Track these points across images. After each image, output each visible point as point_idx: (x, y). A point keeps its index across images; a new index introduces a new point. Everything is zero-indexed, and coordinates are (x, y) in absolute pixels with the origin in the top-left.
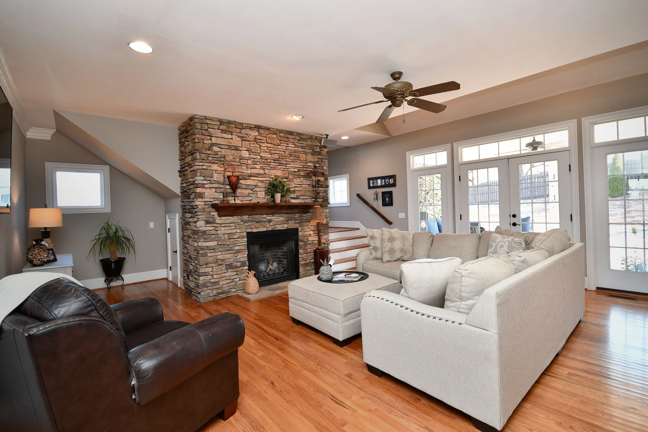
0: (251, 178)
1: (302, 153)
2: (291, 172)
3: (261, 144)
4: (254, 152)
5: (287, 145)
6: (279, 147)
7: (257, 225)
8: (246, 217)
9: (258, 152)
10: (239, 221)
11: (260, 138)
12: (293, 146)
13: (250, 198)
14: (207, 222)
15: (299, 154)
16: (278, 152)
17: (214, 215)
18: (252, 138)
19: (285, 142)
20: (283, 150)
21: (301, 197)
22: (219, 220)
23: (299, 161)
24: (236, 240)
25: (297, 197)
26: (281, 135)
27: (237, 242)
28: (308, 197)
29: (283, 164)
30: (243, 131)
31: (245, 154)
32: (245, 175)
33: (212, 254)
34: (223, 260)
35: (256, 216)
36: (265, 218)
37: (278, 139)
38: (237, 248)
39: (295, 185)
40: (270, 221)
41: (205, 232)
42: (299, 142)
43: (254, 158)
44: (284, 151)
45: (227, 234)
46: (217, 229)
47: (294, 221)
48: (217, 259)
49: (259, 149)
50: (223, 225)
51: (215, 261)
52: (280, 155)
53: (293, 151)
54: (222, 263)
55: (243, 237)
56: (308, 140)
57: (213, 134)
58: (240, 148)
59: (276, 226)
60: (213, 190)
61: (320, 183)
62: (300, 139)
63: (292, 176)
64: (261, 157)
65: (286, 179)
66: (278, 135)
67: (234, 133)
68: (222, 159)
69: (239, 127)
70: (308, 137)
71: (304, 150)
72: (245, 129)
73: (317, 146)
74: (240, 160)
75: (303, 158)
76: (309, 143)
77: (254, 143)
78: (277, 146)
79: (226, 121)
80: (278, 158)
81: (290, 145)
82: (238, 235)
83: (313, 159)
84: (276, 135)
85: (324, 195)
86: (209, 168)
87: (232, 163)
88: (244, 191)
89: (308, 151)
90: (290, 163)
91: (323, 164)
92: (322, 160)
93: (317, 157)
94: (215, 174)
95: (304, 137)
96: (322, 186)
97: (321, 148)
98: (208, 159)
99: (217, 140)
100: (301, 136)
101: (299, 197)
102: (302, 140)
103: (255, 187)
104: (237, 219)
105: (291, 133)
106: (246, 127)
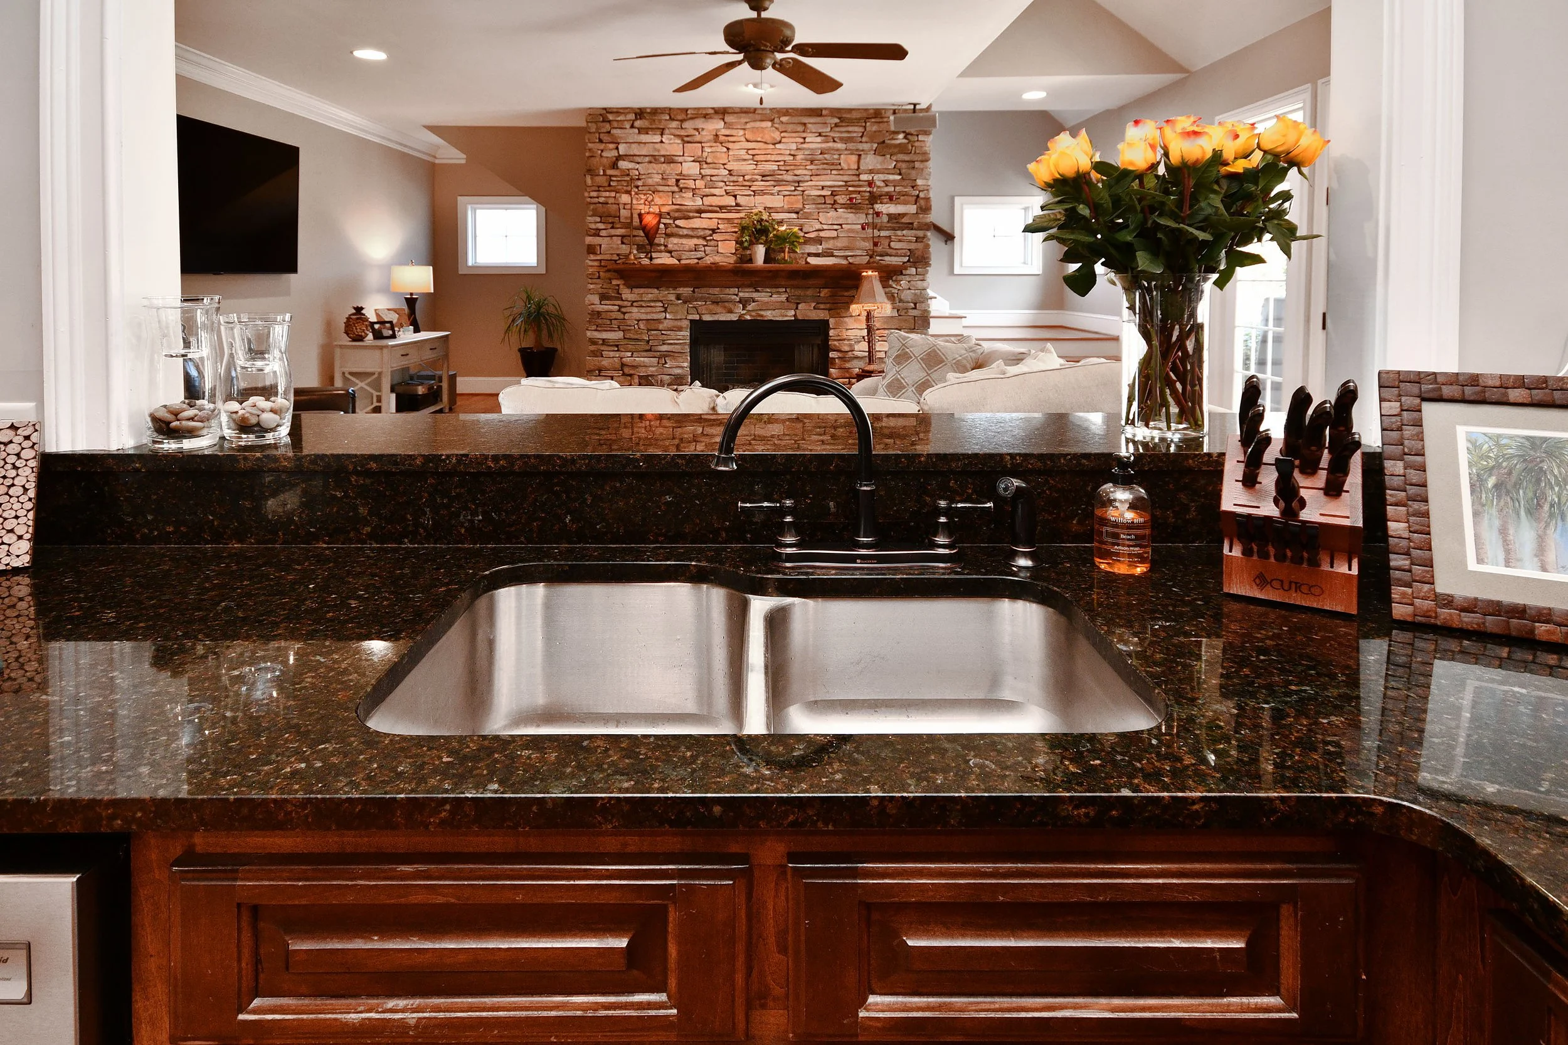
0: (703, 215)
1: (848, 152)
2: (810, 197)
3: (730, 145)
4: (712, 162)
5: (802, 140)
6: (778, 146)
7: (714, 307)
8: (686, 291)
9: (722, 162)
10: (674, 298)
11: (728, 132)
12: (819, 139)
13: (700, 254)
14: (603, 297)
15: (836, 157)
16: (773, 158)
17: (618, 285)
18: (706, 135)
19: (793, 135)
20: (788, 152)
21: (837, 253)
22: (627, 294)
23: (835, 172)
24: (663, 334)
25: (824, 252)
26: (784, 119)
27: (665, 337)
28: (859, 253)
29: (785, 183)
30: (686, 125)
31: (691, 169)
32: (688, 210)
33: (612, 354)
34: (634, 367)
35: (711, 291)
36: (737, 295)
37: (778, 129)
38: (664, 348)
39: (818, 226)
40: (744, 302)
41: (599, 313)
42: (837, 129)
43: (711, 176)
44: (792, 153)
45: (644, 322)
46: (623, 310)
48: (623, 365)
49: (723, 155)
50: (635, 304)
51: (618, 366)
52: (782, 163)
53: (817, 152)
54: (631, 372)
55: (680, 329)
56: (866, 123)
57: (621, 138)
58: (680, 159)
59: (762, 313)
60: (618, 240)
61: (904, 220)
62: (841, 121)
63: (814, 206)
64: (730, 171)
65: (797, 213)
66: (776, 120)
67: (667, 131)
68: (640, 183)
69: (680, 117)
70: (865, 115)
71: (851, 146)
72: (692, 118)
73: (898, 133)
74: (678, 181)
75: (849, 165)
76: (871, 127)
77: (714, 144)
78: (774, 144)
79: (648, 111)
80: (774, 171)
81: (807, 140)
82: (666, 324)
83: (881, 164)
84: (772, 120)
85: (913, 246)
86: (611, 201)
87: (661, 188)
88: (684, 241)
89: (866, 146)
90: (808, 178)
91: (913, 172)
92: (912, 164)
93: (894, 158)
94: (622, 211)
95: (855, 115)
96: (910, 226)
97: (909, 137)
98: (610, 185)
99: (629, 147)
100: (844, 116)
101: (831, 253)
102: (846, 124)
103: (711, 232)
104: (669, 293)
105: (815, 112)
106: (694, 116)
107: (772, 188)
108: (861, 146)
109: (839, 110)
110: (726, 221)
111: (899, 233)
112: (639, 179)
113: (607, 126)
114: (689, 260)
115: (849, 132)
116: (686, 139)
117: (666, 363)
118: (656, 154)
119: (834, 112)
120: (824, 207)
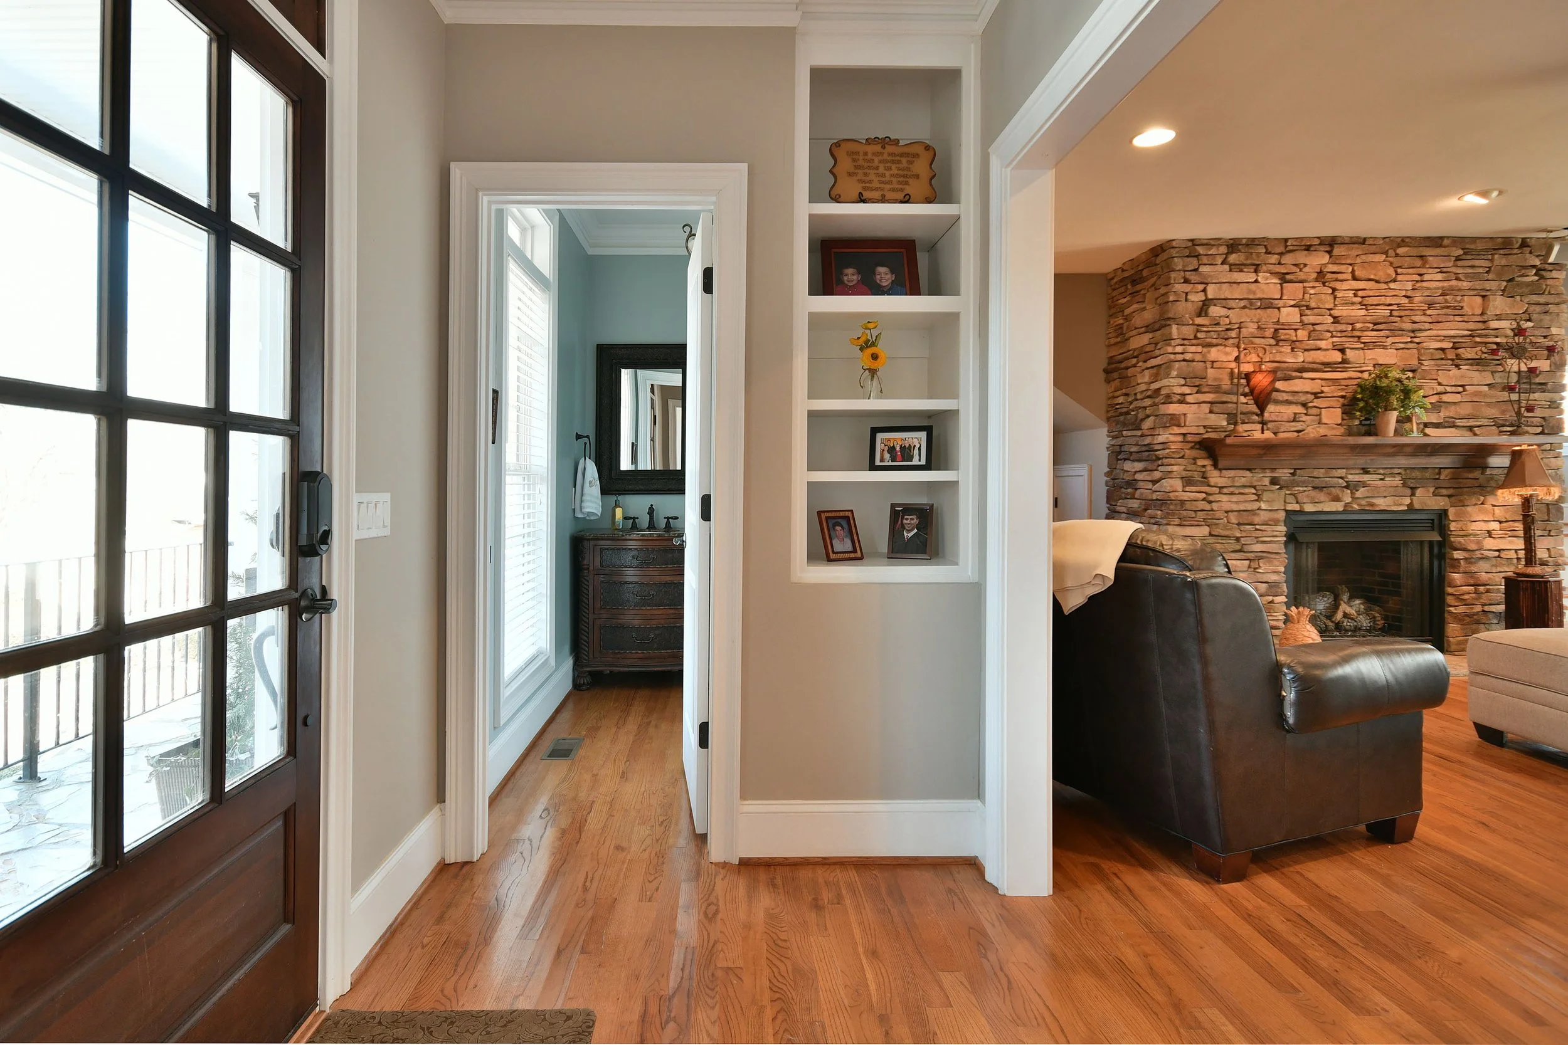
0: (1305, 375)
1: (1472, 293)
2: (1428, 351)
3: (1338, 285)
4: (1316, 307)
5: (1418, 278)
6: (1392, 285)
7: (1317, 494)
8: (1283, 474)
9: (1327, 306)
10: (1267, 482)
11: (1335, 268)
12: (1440, 276)
13: (1298, 426)
14: (1188, 482)
15: (1459, 298)
16: (1389, 301)
17: (1204, 466)
18: (1310, 273)
19: (1411, 271)
20: (1403, 293)
21: (1460, 422)
22: (1215, 478)
23: (1458, 318)
24: (1257, 530)
26: (1400, 251)
28: (1485, 422)
30: (1288, 259)
31: (1290, 315)
32: (1288, 369)
35: (1314, 473)
36: (1343, 478)
37: (1391, 264)
38: (1258, 547)
39: (1438, 388)
40: (1353, 487)
41: (1183, 502)
42: (1460, 263)
43: (1314, 324)
44: (1409, 294)
45: (1236, 513)
46: (1211, 498)
49: (1328, 297)
50: (1225, 490)
52: (1395, 307)
53: (1437, 293)
55: (1276, 522)
56: (1492, 254)
57: (1210, 276)
58: (1278, 303)
59: (1374, 501)
60: (1206, 408)
61: (1536, 380)
63: (1433, 362)
64: (1334, 318)
65: (1413, 371)
66: (1391, 253)
67: (1264, 268)
69: (1278, 250)
70: (1490, 245)
71: (1478, 285)
72: (1292, 251)
73: (1530, 268)
74: (1276, 330)
75: (1473, 308)
76: (1499, 260)
77: (1317, 284)
78: (1388, 283)
79: (1244, 241)
80: (1385, 317)
81: (1427, 277)
82: (1264, 516)
83: (1510, 307)
84: (1386, 253)
86: (1198, 357)
88: (1283, 408)
89: (1493, 285)
90: (1427, 326)
91: (1547, 318)
92: (1546, 308)
93: (1526, 300)
94: (1210, 371)
95: (1480, 246)
97: (1542, 273)
98: (1196, 338)
99: (1220, 289)
100: (1467, 246)
101: (1454, 422)
102: (1473, 257)
103: (1313, 397)
104: (1263, 476)
105: (1436, 242)
106: (1295, 248)
107: (1385, 339)
108: (1487, 285)
109: (1463, 239)
110: (1330, 383)
111: (1531, 396)
112: (1231, 329)
113: (1194, 261)
114: (1287, 433)
115: (1472, 267)
116: (1282, 277)
117: (1260, 567)
118: (1251, 296)
119: (1458, 241)
120: (1444, 363)
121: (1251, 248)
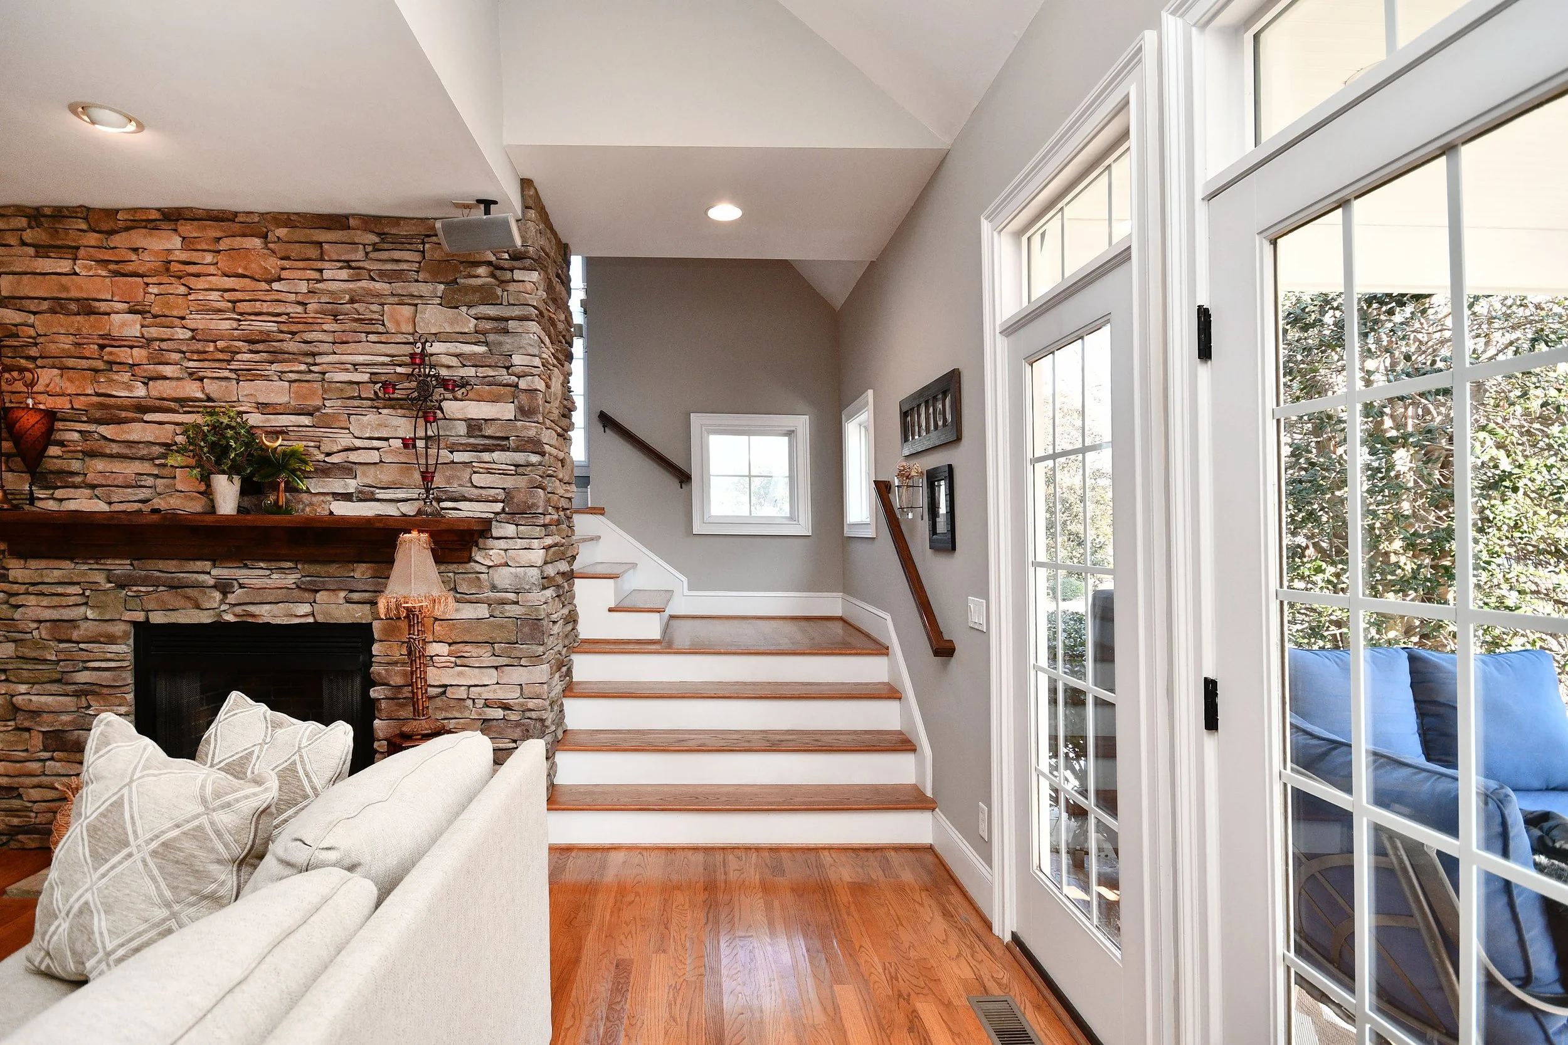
0: (148, 417)
1: (391, 300)
2: (333, 385)
3: (192, 282)
4: (160, 313)
5: (317, 276)
6: (276, 286)
7: (169, 597)
8: (121, 567)
9: (178, 313)
10: (100, 578)
11: (184, 256)
12: (344, 274)
13: (144, 493)
15: (375, 307)
16: (272, 308)
18: (150, 262)
19: (301, 264)
20: (293, 297)
21: (381, 494)
23: (375, 337)
24: (82, 650)
25: (360, 492)
26: (282, 232)
27: (85, 656)
29: (291, 357)
30: (117, 240)
31: (128, 326)
32: (121, 407)
34: (35, 714)
35: (165, 565)
36: (209, 573)
37: (273, 252)
38: (83, 677)
39: (350, 442)
40: (224, 588)
42: (372, 255)
43: (160, 340)
44: (300, 298)
45: (48, 624)
46: (13, 601)
47: (342, 594)
48: (14, 708)
49: (180, 300)
50: (32, 589)
52: (283, 318)
53: (341, 298)
54: (26, 724)
55: (112, 640)
56: (423, 243)
57: (4, 262)
58: (103, 307)
59: (251, 609)
61: (489, 432)
62: (383, 241)
63: (339, 403)
64: (193, 330)
65: (311, 415)
66: (270, 236)
67: (82, 252)
68: (33, 352)
69: (105, 226)
71: (398, 287)
72: (127, 229)
73: (478, 264)
74: (102, 347)
75: (398, 323)
76: (431, 253)
77: (165, 280)
78: (269, 282)
79: (49, 211)
80: (268, 333)
81: (327, 274)
82: (91, 629)
83: (452, 324)
84: (264, 236)
85: (509, 482)
87: (71, 362)
88: (118, 467)
89: (424, 289)
90: (328, 348)
91: (507, 341)
92: (502, 325)
93: (473, 311)
95: (402, 228)
96: (500, 443)
97: (498, 273)
99: (18, 283)
100: (386, 230)
101: (372, 493)
102: (390, 246)
103: (162, 450)
104: (90, 569)
105: (337, 222)
106: (129, 224)
107: (267, 366)
108: (415, 288)
109: (377, 219)
111: (486, 456)
112: (36, 344)
114: (126, 501)
115: (397, 261)
116: (112, 267)
117: (89, 707)
118: (64, 295)
119: (370, 222)
120: (356, 405)
121: (59, 222)
